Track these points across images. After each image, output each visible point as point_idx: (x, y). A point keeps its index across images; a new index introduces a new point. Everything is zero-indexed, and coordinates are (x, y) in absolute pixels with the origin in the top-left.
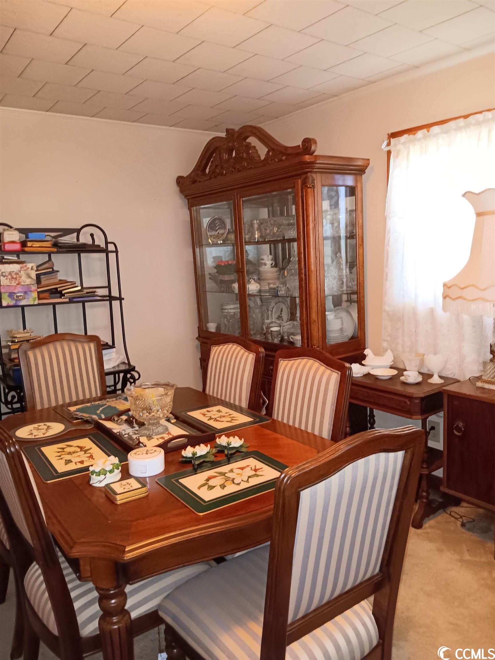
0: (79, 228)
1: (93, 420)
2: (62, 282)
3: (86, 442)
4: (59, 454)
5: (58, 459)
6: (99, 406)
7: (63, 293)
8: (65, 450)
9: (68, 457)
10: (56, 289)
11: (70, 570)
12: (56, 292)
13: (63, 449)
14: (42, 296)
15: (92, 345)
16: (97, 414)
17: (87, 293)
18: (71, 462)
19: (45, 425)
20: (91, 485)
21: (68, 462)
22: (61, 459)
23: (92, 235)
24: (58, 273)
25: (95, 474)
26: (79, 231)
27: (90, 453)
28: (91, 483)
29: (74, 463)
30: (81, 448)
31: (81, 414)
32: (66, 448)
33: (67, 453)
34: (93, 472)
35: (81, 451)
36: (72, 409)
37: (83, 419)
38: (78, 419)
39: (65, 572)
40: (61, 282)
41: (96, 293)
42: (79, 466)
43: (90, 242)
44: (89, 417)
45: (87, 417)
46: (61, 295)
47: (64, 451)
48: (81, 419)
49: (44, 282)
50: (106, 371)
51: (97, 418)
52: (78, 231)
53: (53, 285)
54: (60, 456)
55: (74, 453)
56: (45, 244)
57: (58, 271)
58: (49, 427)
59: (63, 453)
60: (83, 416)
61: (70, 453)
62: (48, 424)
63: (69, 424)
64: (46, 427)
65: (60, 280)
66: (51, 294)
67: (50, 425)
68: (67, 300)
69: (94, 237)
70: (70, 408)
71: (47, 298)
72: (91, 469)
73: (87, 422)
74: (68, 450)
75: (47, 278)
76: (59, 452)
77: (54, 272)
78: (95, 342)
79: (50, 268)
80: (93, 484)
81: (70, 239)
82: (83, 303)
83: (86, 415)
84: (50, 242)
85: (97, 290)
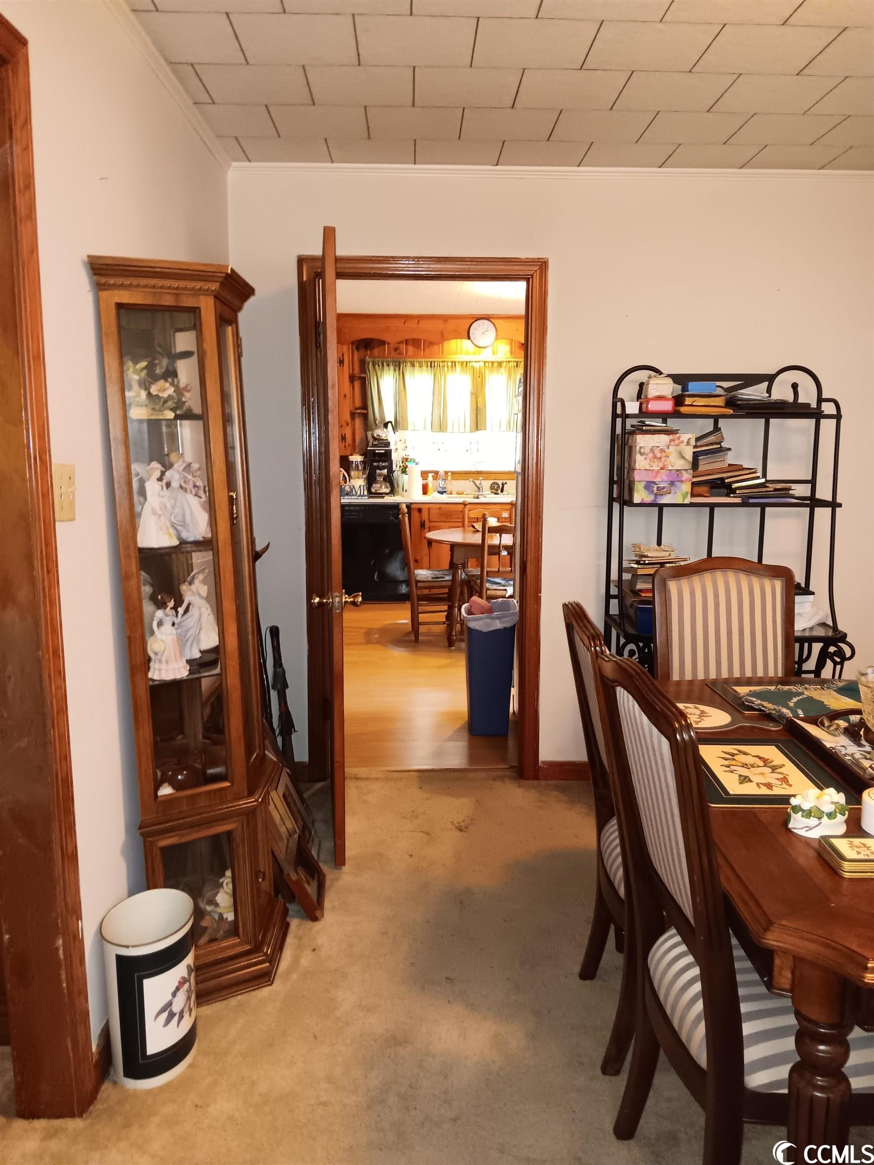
0: (774, 372)
1: (782, 716)
2: (733, 468)
3: (771, 752)
4: (727, 763)
5: (725, 771)
6: (791, 695)
7: (733, 487)
8: (736, 757)
9: (744, 772)
10: (722, 479)
11: (748, 964)
12: (720, 486)
13: (733, 755)
14: (698, 490)
15: (778, 584)
16: (788, 708)
17: (776, 490)
18: (751, 781)
19: (696, 708)
20: (789, 830)
21: (744, 779)
22: (732, 772)
23: (795, 386)
24: (729, 452)
25: (800, 813)
26: (772, 379)
27: (782, 774)
28: (790, 826)
29: (754, 784)
30: (766, 762)
31: (759, 702)
32: (737, 755)
33: (741, 765)
34: (797, 809)
35: (765, 766)
36: (742, 690)
37: (764, 711)
38: (753, 709)
39: (738, 965)
40: (731, 468)
41: (791, 492)
42: (764, 791)
43: (790, 398)
44: (775, 709)
45: (772, 709)
46: (729, 490)
47: (734, 759)
48: (760, 710)
49: (702, 467)
50: (797, 634)
51: (791, 715)
52: (770, 379)
53: (719, 473)
54: (728, 766)
55: (753, 766)
56: (714, 401)
57: (729, 449)
58: (703, 712)
59: (733, 762)
60: (764, 707)
61: (744, 765)
62: (702, 707)
63: (739, 716)
64: (699, 712)
65: (730, 465)
66: (712, 488)
67: (705, 710)
68: (738, 500)
69: (799, 389)
70: (737, 688)
71: (705, 495)
72: (794, 801)
73: (768, 717)
74: (741, 758)
75: (709, 461)
76: (726, 759)
77: (722, 450)
78: (784, 579)
79: (717, 444)
80: (793, 828)
81: (756, 392)
82: (763, 507)
83: (769, 706)
84: (723, 398)
85: (793, 486)
